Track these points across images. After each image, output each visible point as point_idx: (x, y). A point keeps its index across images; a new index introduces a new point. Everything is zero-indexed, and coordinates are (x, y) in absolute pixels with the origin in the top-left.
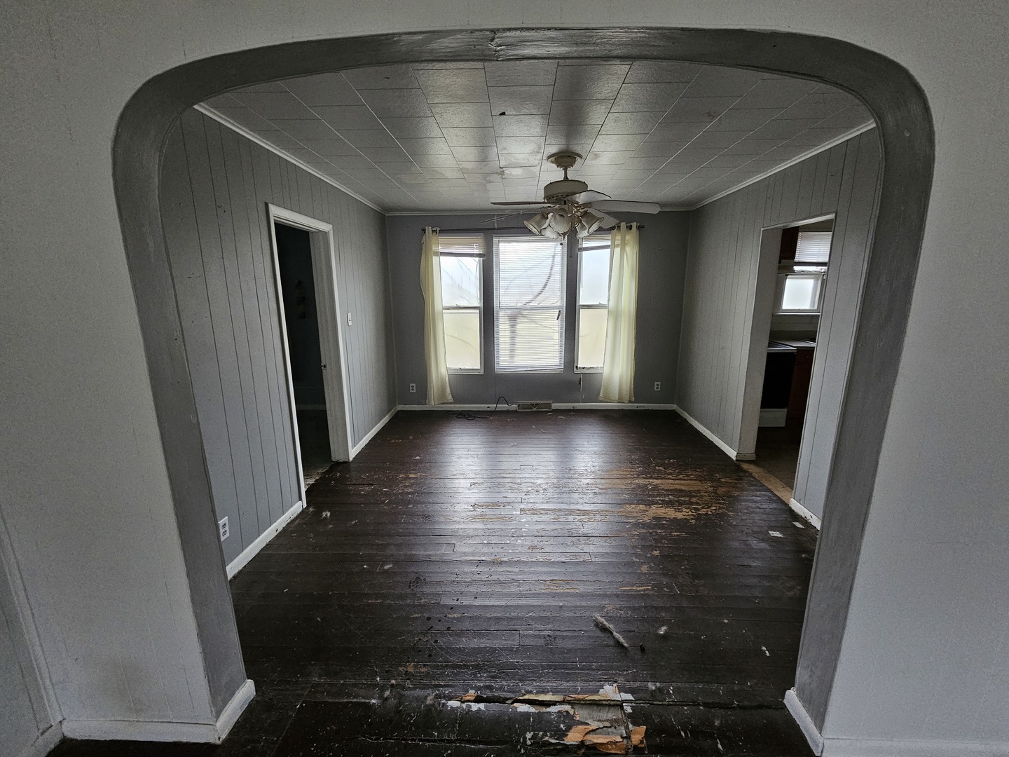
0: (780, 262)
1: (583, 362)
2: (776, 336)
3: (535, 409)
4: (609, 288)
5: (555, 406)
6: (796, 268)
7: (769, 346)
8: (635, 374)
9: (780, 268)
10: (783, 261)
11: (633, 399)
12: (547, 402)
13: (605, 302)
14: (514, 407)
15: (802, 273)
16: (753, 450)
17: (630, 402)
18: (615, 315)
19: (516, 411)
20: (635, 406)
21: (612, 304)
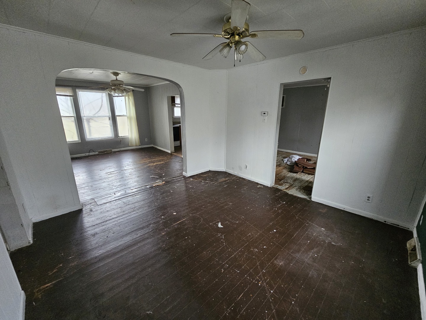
0: (172, 103)
1: (121, 134)
2: (174, 123)
3: (106, 153)
4: (126, 110)
5: (113, 150)
6: (176, 105)
7: (173, 125)
8: (139, 136)
9: (172, 105)
10: (173, 103)
11: (140, 144)
12: (110, 149)
13: (125, 114)
14: (97, 153)
15: (178, 106)
16: (174, 150)
17: (139, 146)
18: (130, 118)
19: (98, 154)
20: (140, 147)
21: (128, 115)
